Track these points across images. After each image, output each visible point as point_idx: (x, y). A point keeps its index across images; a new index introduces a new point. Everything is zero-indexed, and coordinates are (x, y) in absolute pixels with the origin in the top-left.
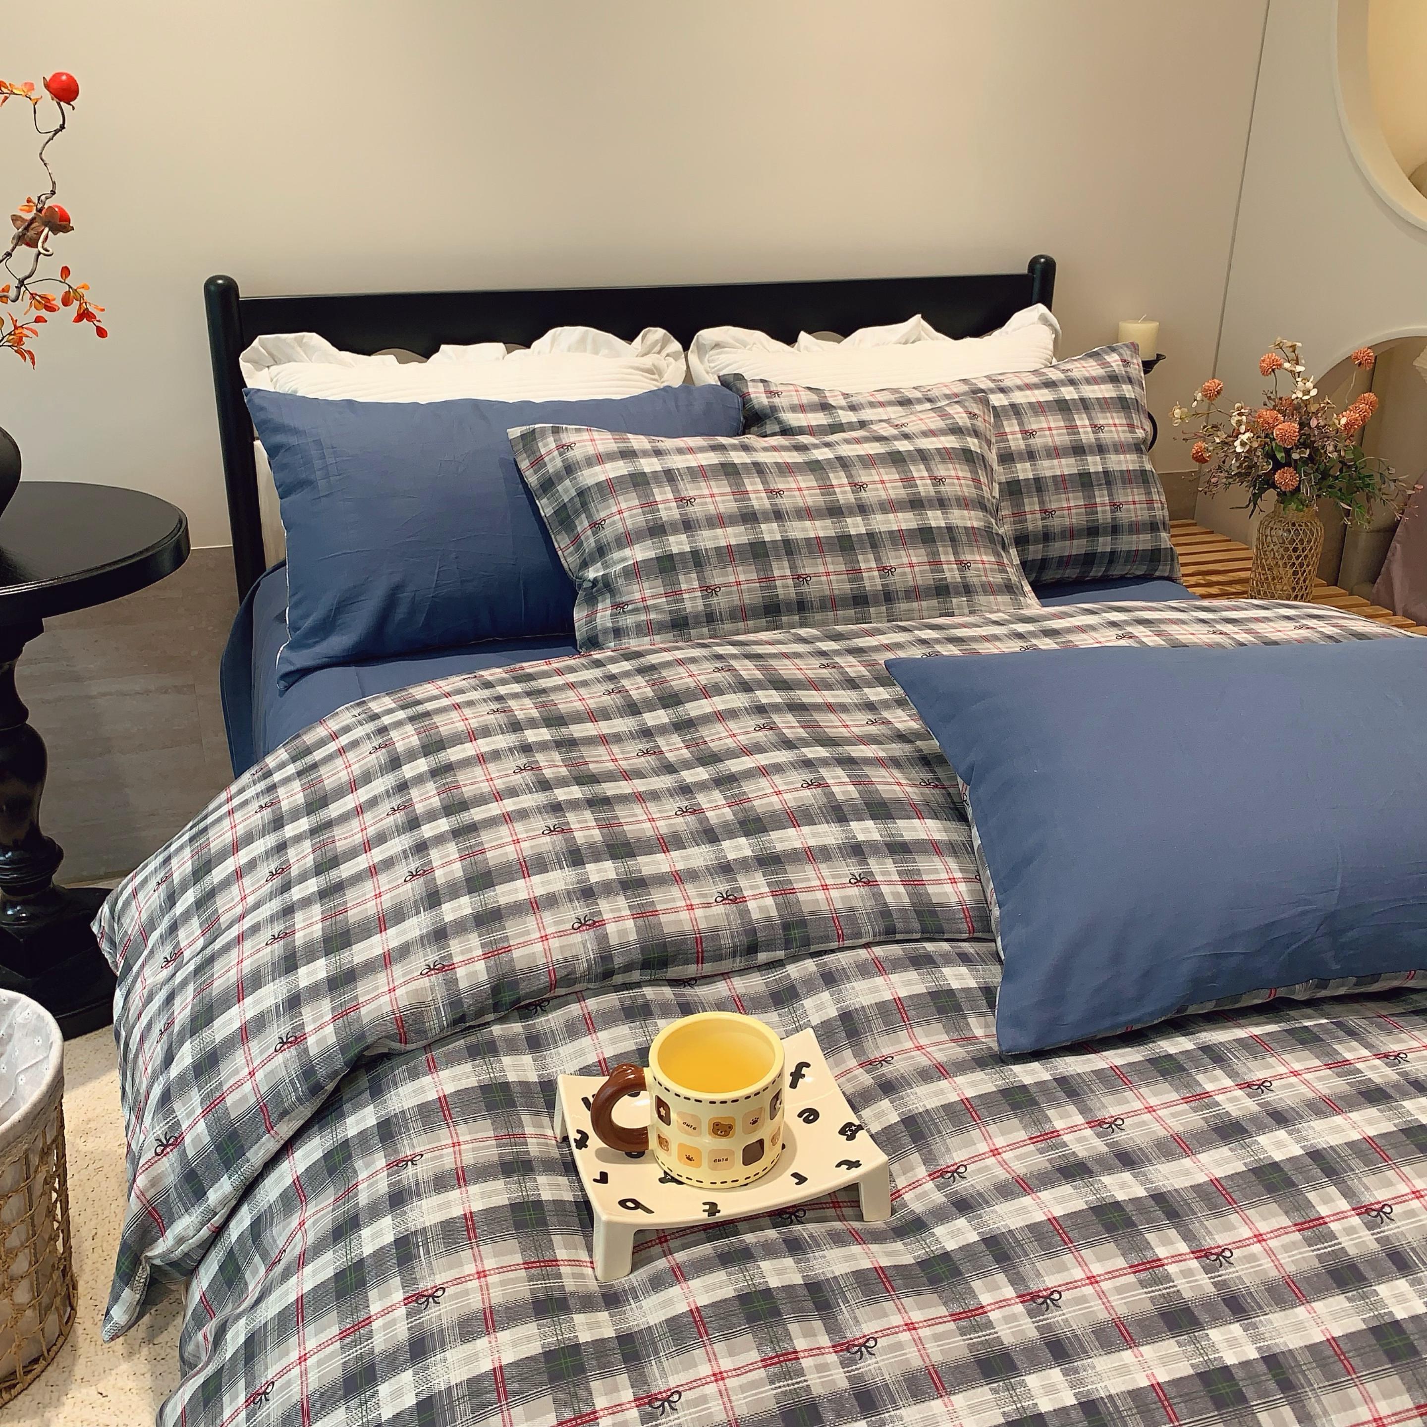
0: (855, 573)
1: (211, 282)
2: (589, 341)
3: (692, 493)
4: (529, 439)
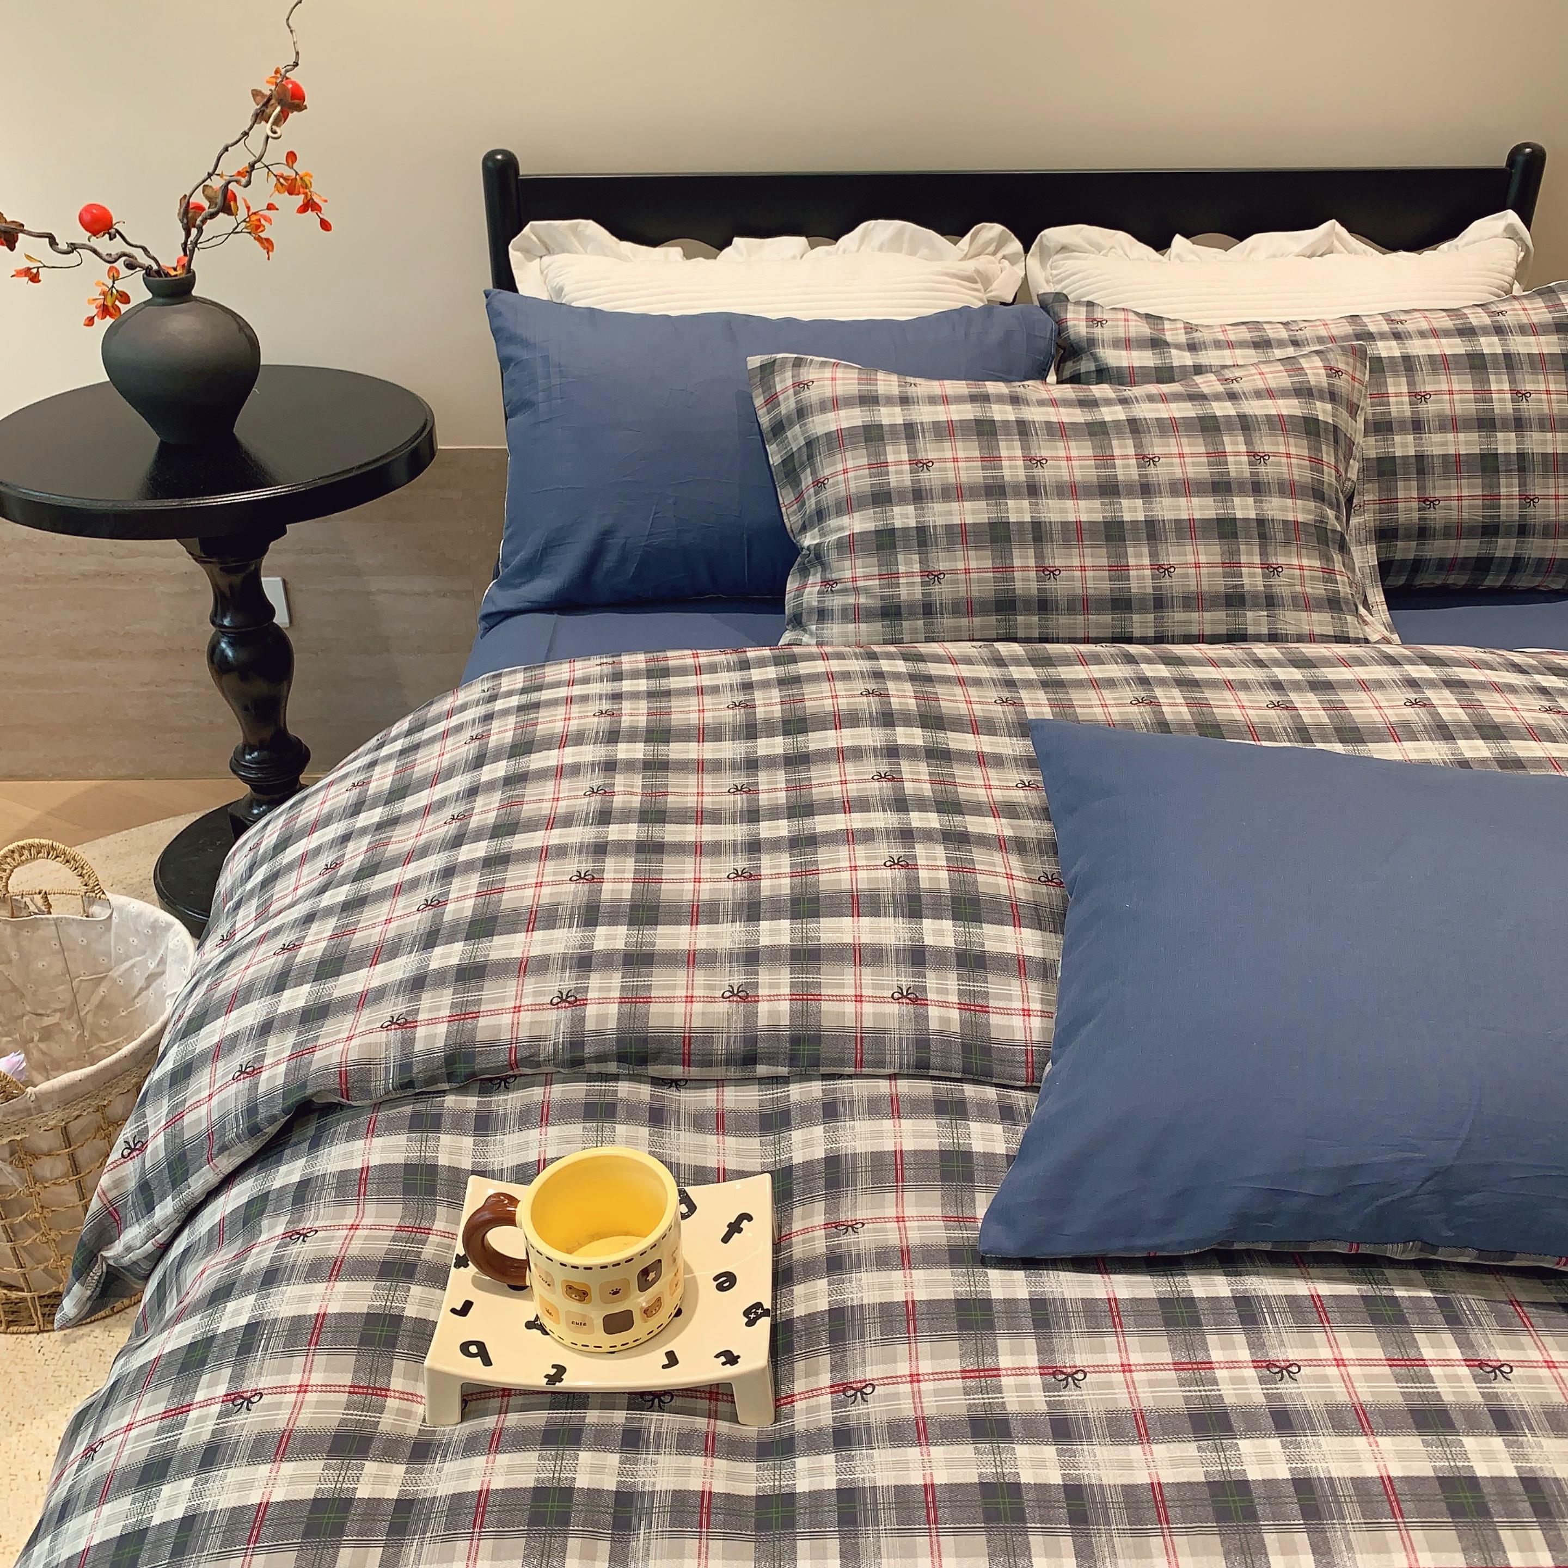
0: (1119, 570)
1: (490, 157)
2: (907, 236)
3: (931, 456)
4: (768, 370)
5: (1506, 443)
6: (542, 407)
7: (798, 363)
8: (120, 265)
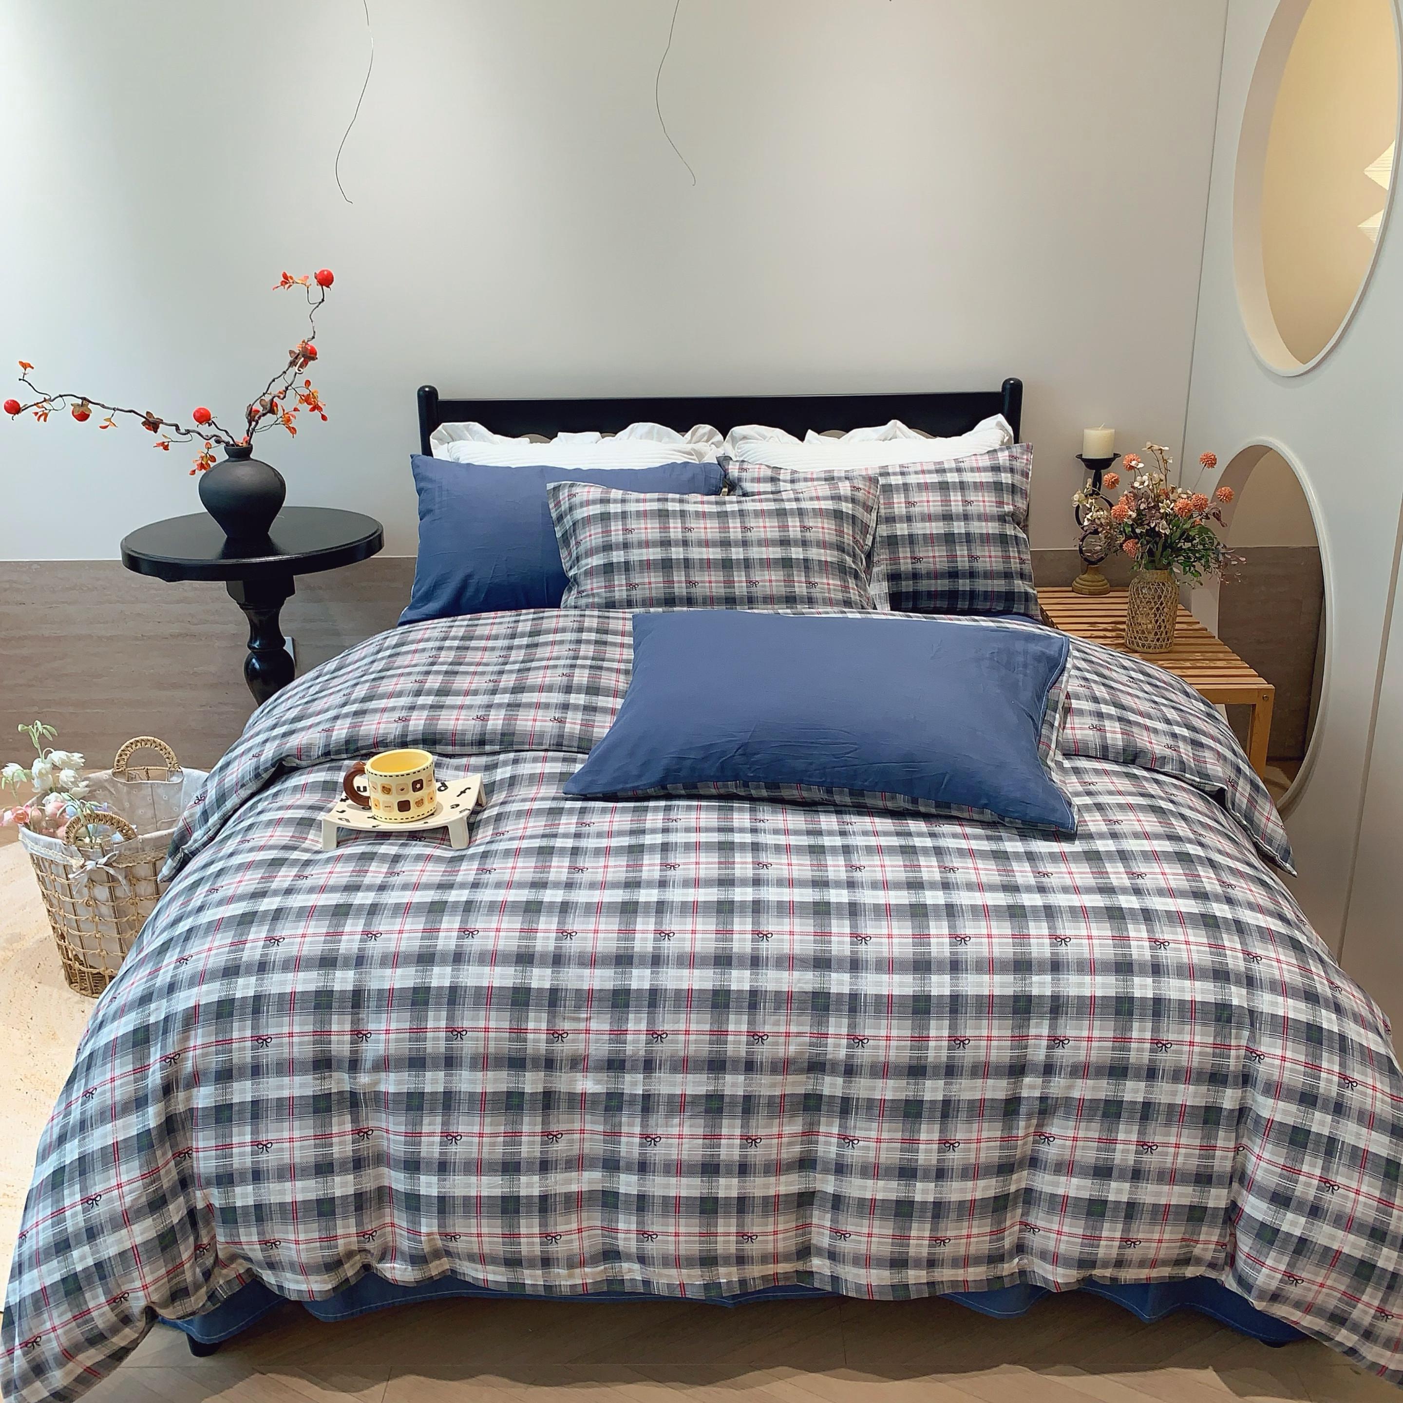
0: (729, 583)
1: (422, 389)
2: (654, 431)
3: (633, 527)
4: (556, 489)
5: (959, 527)
6: (437, 511)
7: (572, 486)
8: (212, 441)
